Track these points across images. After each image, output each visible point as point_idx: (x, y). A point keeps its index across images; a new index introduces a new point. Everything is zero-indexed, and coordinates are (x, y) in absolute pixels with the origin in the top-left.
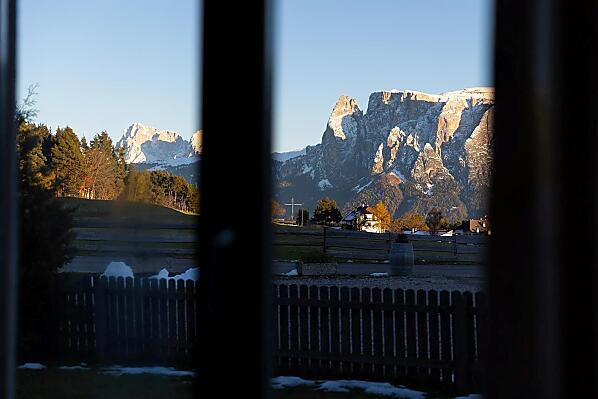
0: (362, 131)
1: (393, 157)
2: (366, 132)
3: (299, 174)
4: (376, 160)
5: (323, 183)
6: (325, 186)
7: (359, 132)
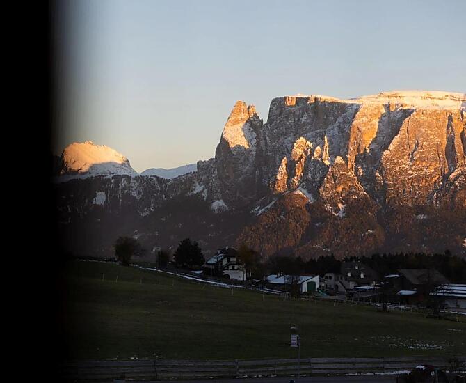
0: (262, 143)
1: (299, 172)
2: (266, 143)
3: (189, 194)
4: (279, 177)
5: (218, 204)
6: (220, 208)
7: (258, 143)
